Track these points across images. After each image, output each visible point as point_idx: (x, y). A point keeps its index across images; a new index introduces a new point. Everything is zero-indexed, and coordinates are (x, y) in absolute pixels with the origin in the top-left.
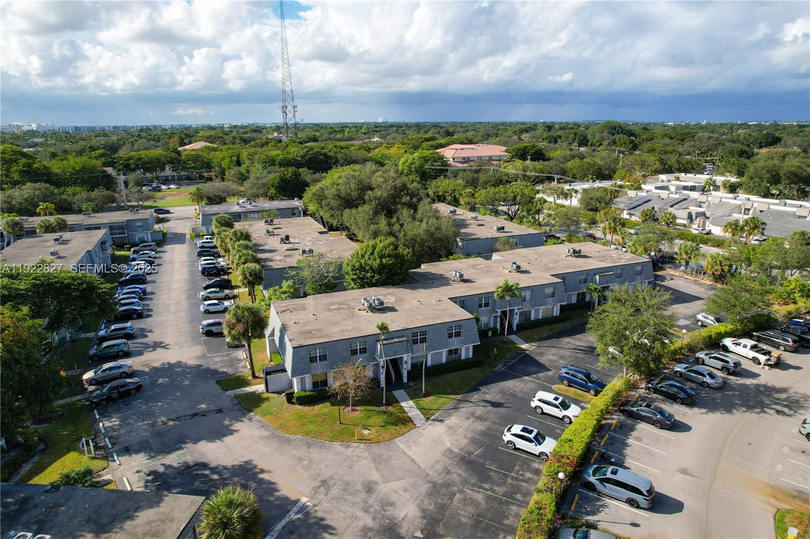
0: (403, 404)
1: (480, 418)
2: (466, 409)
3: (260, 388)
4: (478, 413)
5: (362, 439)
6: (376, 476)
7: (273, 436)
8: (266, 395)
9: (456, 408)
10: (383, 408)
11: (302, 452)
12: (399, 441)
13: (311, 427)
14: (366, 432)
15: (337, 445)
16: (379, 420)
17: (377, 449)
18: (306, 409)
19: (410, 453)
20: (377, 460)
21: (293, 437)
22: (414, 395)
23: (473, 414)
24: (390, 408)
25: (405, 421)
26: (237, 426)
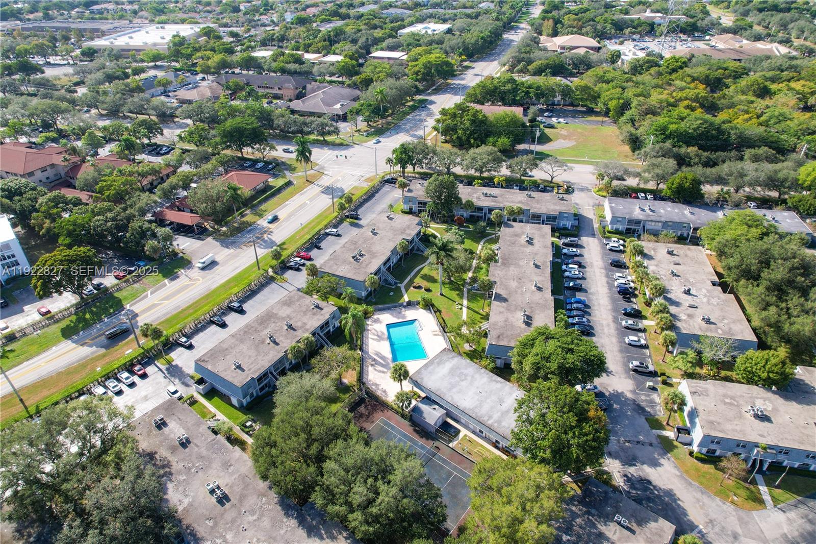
0: (760, 487)
1: (810, 521)
2: (803, 510)
3: (670, 434)
4: (810, 517)
5: (732, 502)
6: (739, 531)
7: (681, 477)
8: (675, 443)
9: (796, 506)
10: (747, 485)
11: (699, 495)
12: (754, 513)
13: (704, 480)
14: (735, 498)
15: (718, 499)
16: (743, 493)
17: (742, 513)
18: (700, 464)
19: (761, 526)
20: (740, 519)
21: (693, 483)
22: (769, 483)
23: (806, 516)
24: (751, 487)
25: (759, 501)
26: (662, 461)
